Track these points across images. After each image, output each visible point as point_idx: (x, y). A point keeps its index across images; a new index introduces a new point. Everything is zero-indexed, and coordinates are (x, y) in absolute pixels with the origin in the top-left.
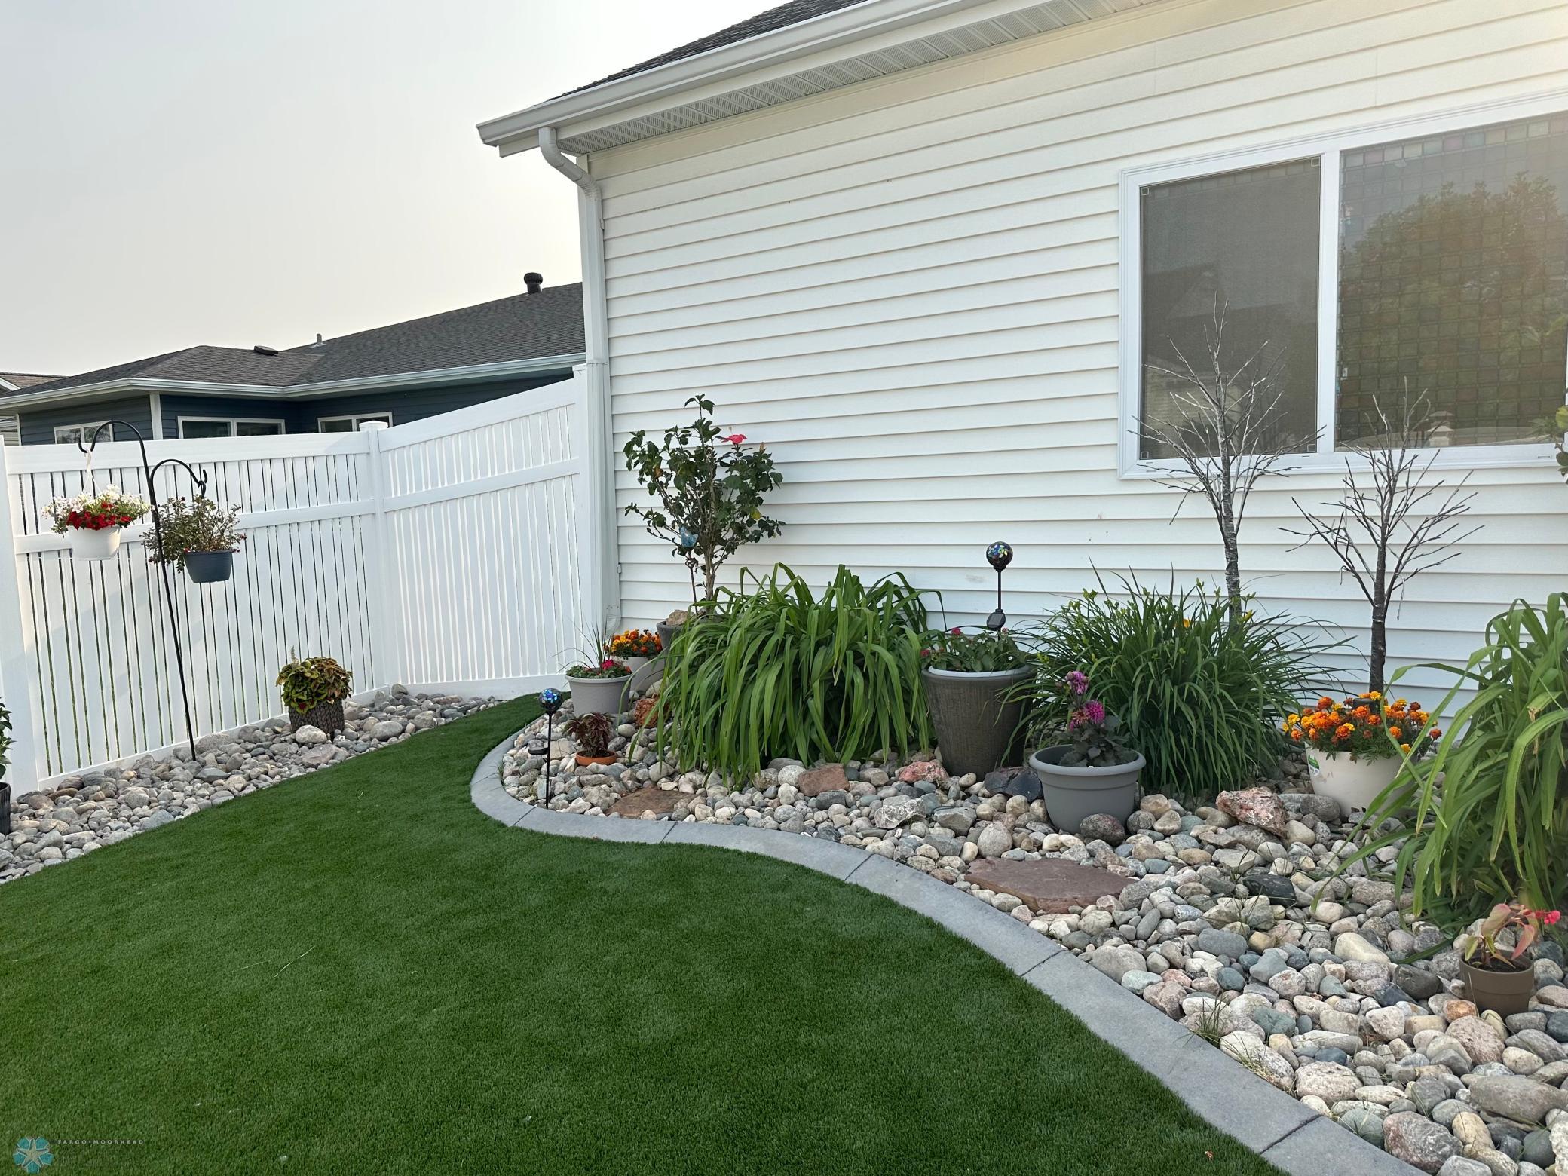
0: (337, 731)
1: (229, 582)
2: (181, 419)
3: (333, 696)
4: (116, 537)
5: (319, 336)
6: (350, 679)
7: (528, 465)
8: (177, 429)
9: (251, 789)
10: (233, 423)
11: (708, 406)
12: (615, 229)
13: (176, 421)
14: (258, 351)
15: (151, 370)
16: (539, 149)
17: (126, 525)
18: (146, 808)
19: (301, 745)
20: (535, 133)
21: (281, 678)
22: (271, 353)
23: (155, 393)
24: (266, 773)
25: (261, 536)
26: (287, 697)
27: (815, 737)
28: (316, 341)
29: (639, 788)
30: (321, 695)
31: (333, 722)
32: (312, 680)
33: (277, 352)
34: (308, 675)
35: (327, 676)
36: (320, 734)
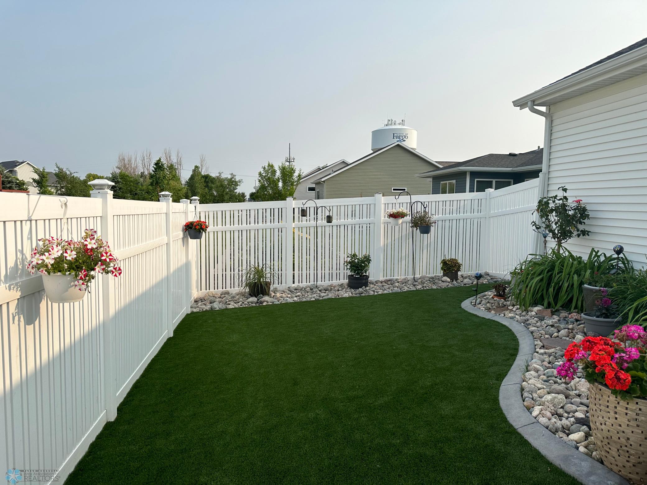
0: (454, 280)
1: (429, 235)
2: (476, 180)
3: (454, 270)
4: (400, 221)
5: (539, 147)
6: (461, 266)
7: (531, 204)
8: (474, 183)
9: (422, 289)
10: (494, 181)
11: (565, 190)
12: (555, 129)
13: (474, 180)
14: (511, 155)
15: (468, 164)
16: (527, 108)
17: (403, 217)
18: (396, 288)
19: (442, 281)
20: (527, 103)
21: (441, 262)
22: (514, 155)
23: (468, 171)
24: (428, 286)
25: (440, 223)
26: (442, 269)
27: (550, 300)
28: (537, 149)
29: (503, 307)
30: (450, 269)
31: (454, 277)
32: (449, 264)
33: (517, 155)
34: (448, 263)
35: (453, 264)
36: (449, 280)
